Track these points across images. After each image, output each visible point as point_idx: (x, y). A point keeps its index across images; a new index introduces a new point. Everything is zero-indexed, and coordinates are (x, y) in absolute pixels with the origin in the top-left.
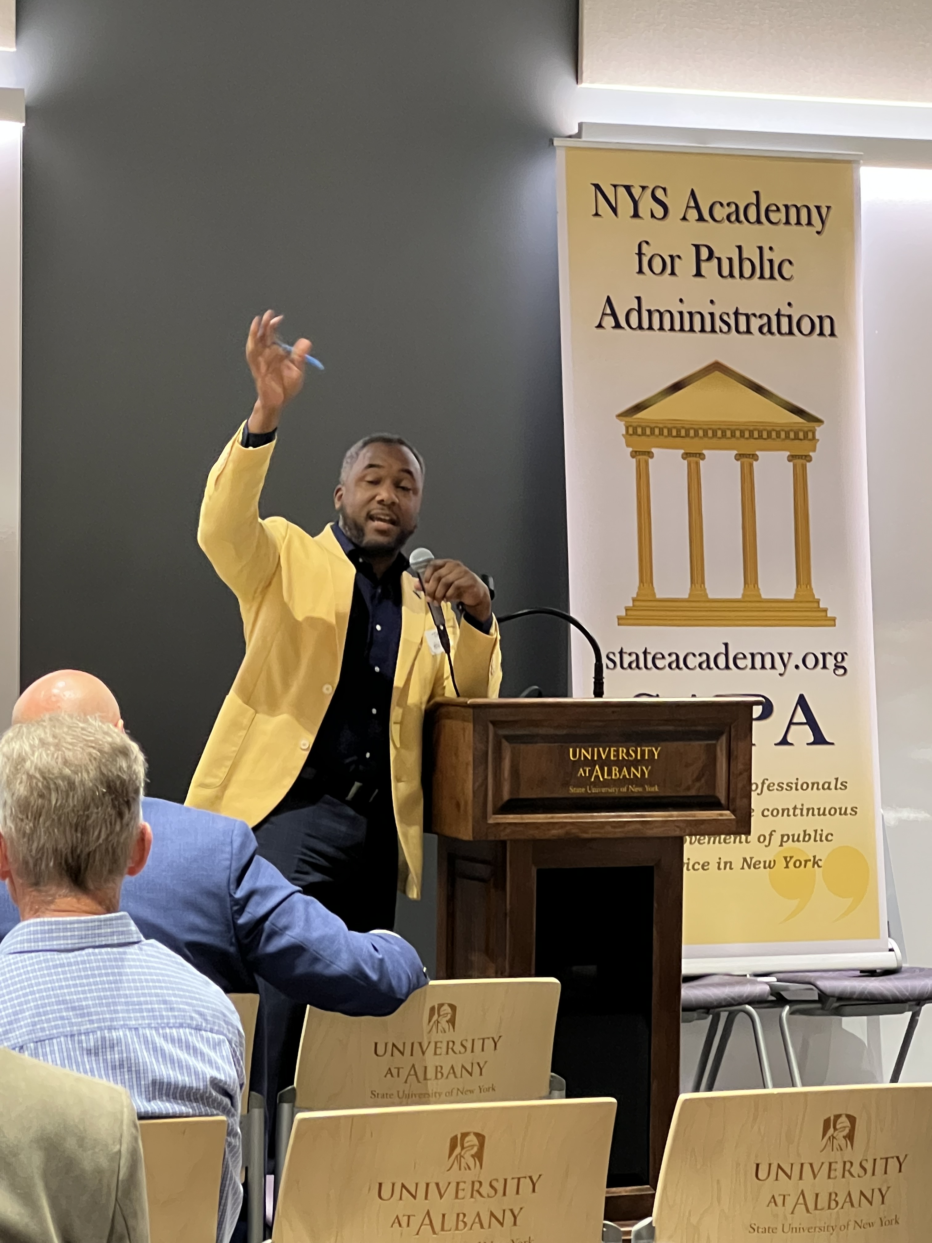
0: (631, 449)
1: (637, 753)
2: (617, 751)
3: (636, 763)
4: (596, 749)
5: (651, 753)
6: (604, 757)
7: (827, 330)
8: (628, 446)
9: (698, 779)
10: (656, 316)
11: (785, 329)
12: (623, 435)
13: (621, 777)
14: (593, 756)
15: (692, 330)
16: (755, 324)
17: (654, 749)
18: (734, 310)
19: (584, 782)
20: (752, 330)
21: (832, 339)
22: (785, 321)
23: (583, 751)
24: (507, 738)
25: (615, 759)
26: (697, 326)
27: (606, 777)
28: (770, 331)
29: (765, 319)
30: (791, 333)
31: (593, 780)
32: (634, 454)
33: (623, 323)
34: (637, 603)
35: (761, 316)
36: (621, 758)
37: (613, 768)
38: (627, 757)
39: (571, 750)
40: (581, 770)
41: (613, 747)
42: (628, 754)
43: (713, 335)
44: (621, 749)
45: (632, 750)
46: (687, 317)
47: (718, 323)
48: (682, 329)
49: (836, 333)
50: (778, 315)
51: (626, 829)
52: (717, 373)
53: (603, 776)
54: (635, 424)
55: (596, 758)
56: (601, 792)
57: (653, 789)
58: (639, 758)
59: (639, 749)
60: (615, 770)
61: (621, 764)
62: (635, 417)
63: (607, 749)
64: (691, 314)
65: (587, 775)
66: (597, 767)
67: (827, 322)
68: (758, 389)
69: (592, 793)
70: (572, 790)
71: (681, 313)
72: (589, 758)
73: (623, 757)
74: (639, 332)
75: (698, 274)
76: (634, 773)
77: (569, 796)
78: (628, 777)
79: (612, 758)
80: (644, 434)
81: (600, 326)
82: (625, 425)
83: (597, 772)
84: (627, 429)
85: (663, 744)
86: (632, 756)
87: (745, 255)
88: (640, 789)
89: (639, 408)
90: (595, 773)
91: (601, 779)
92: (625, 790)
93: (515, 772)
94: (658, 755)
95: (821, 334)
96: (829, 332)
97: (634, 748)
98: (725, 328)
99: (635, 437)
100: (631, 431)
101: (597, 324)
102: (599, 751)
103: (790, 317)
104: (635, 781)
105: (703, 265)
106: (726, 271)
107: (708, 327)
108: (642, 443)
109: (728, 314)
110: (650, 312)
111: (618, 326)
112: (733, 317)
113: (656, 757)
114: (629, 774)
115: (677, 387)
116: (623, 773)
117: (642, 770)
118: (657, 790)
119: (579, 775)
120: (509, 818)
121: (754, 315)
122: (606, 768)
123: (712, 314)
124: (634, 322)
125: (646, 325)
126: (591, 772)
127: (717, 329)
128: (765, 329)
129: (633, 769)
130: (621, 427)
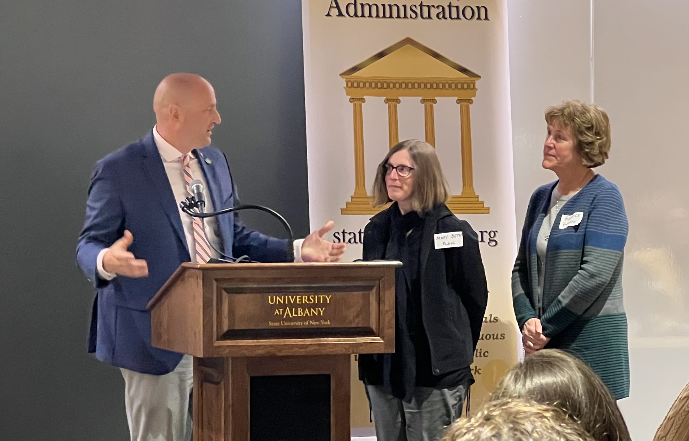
0: (349, 97)
1: (314, 299)
2: (301, 298)
3: (314, 306)
4: (287, 297)
5: (325, 299)
6: (292, 302)
7: (483, 16)
8: (347, 94)
9: (357, 316)
10: (367, 8)
11: (454, 15)
12: (344, 88)
13: (304, 315)
14: (284, 301)
15: (391, 17)
16: (434, 12)
17: (326, 296)
18: (420, 3)
19: (279, 318)
20: (432, 16)
21: (486, 21)
22: (454, 10)
23: (278, 298)
24: (226, 290)
25: (300, 303)
26: (395, 14)
27: (294, 315)
28: (444, 17)
29: (441, 9)
30: (458, 18)
31: (285, 317)
32: (352, 100)
33: (344, 12)
34: (354, 200)
35: (438, 7)
36: (304, 303)
37: (299, 309)
38: (309, 302)
39: (270, 297)
40: (277, 310)
41: (298, 295)
42: (309, 300)
43: (405, 20)
44: (304, 297)
45: (312, 297)
46: (388, 8)
47: (409, 12)
48: (384, 16)
49: (489, 17)
50: (450, 6)
51: (309, 349)
52: (408, 45)
53: (292, 314)
54: (352, 80)
55: (287, 303)
56: (291, 325)
57: (326, 323)
58: (316, 302)
59: (316, 296)
60: (300, 311)
61: (303, 306)
62: (353, 75)
63: (295, 297)
64: (390, 6)
65: (281, 314)
66: (288, 308)
67: (483, 11)
68: (436, 55)
69: (284, 326)
70: (271, 324)
71: (384, 6)
72: (282, 302)
73: (305, 302)
74: (355, 18)
76: (313, 312)
77: (269, 328)
78: (309, 315)
79: (298, 303)
80: (358, 86)
81: (328, 15)
82: (345, 81)
83: (288, 312)
85: (333, 293)
86: (311, 301)
88: (318, 323)
89: (355, 69)
90: (286, 313)
91: (291, 317)
92: (307, 323)
93: (231, 312)
94: (330, 300)
95: (479, 18)
96: (484, 17)
97: (313, 296)
98: (414, 15)
99: (352, 89)
101: (327, 13)
102: (288, 298)
103: (457, 7)
104: (314, 318)
107: (402, 15)
108: (357, 93)
109: (415, 6)
110: (362, 5)
111: (340, 14)
112: (419, 8)
113: (328, 302)
114: (310, 313)
115: (381, 55)
116: (305, 313)
117: (319, 310)
118: (329, 323)
119: (275, 314)
120: (228, 343)
121: (433, 6)
122: (294, 309)
123: (405, 6)
124: (352, 12)
125: (359, 13)
126: (284, 312)
127: (409, 16)
128: (441, 16)
129: (312, 310)
130: (343, 82)
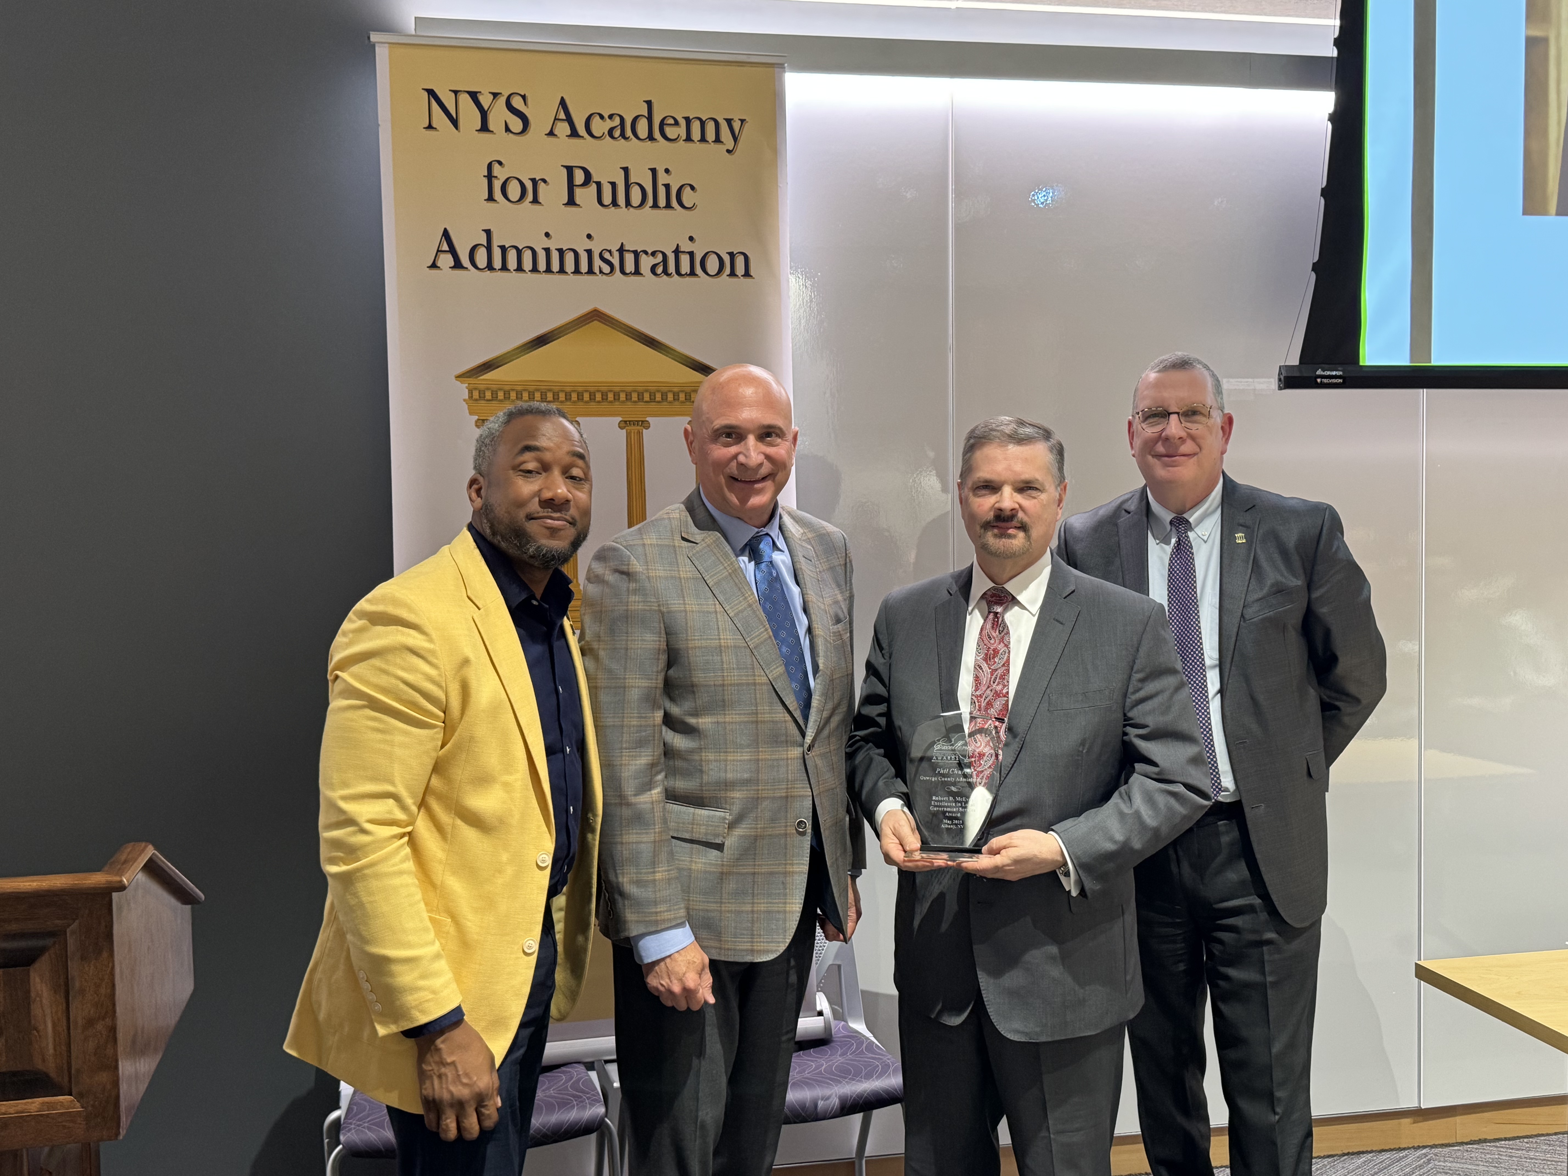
0: (475, 417)
7: (740, 269)
8: (471, 413)
10: (512, 254)
11: (685, 268)
12: (465, 400)
15: (562, 271)
16: (646, 263)
18: (619, 246)
20: (642, 271)
21: (748, 280)
22: (685, 260)
26: (570, 266)
28: (665, 272)
29: (660, 258)
30: (693, 273)
32: (480, 423)
33: (465, 261)
35: (654, 254)
43: (591, 278)
46: (555, 256)
47: (597, 262)
48: (549, 270)
49: (752, 272)
50: (677, 252)
52: (596, 324)
54: (482, 387)
62: (481, 378)
64: (561, 252)
67: (740, 261)
71: (547, 251)
74: (488, 273)
75: (571, 202)
80: (494, 398)
81: (434, 266)
82: (467, 388)
84: (471, 392)
87: (632, 179)
89: (488, 366)
95: (733, 274)
96: (743, 272)
98: (606, 269)
99: (481, 403)
100: (476, 394)
101: (431, 263)
103: (691, 254)
105: (578, 192)
106: (607, 199)
107: (584, 267)
108: (492, 410)
109: (610, 252)
110: (503, 249)
111: (458, 265)
112: (616, 255)
115: (541, 341)
121: (646, 252)
123: (589, 252)
124: (482, 261)
125: (497, 263)
127: (597, 270)
128: (660, 270)
130: (462, 390)
